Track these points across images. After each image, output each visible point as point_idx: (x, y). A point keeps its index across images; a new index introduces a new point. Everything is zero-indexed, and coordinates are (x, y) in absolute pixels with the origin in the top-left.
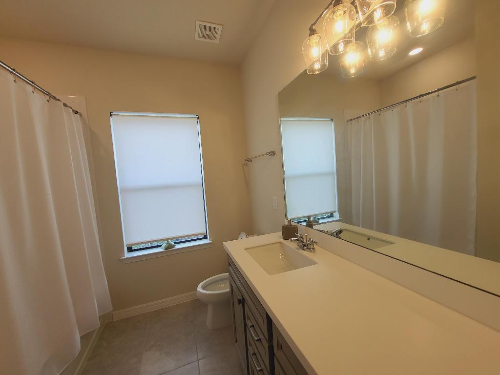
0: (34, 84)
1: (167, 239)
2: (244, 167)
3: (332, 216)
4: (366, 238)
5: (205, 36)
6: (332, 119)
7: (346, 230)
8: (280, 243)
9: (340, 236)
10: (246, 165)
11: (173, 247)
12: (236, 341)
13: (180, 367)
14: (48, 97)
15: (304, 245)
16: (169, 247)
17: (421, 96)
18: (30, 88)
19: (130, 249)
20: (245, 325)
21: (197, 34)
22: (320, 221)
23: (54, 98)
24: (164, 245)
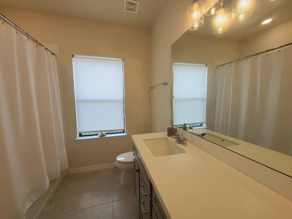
0: (28, 35)
1: (102, 131)
2: (149, 92)
3: (201, 125)
4: (221, 140)
5: (129, 9)
6: (206, 65)
7: (208, 134)
8: (166, 138)
9: (204, 137)
10: (150, 90)
11: (105, 136)
12: (135, 194)
13: (103, 204)
14: (36, 44)
15: (180, 141)
16: (102, 136)
17: (267, 51)
18: (25, 37)
19: (81, 135)
20: (140, 185)
21: (124, 8)
22: (194, 128)
23: (40, 44)
24: (100, 134)
